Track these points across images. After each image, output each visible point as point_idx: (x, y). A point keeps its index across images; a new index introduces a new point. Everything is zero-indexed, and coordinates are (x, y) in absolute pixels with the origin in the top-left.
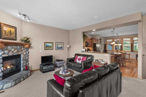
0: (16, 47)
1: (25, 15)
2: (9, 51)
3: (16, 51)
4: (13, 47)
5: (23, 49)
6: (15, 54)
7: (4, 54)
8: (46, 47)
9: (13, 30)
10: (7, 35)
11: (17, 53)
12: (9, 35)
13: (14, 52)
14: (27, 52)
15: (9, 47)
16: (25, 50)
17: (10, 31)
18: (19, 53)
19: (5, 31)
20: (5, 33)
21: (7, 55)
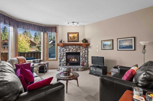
0: (75, 47)
1: (73, 22)
2: (70, 49)
3: (75, 49)
4: (73, 46)
5: (81, 48)
6: (74, 52)
7: (66, 50)
8: (103, 46)
9: (76, 35)
10: (72, 39)
11: (76, 51)
12: (73, 39)
13: (73, 50)
14: (86, 51)
15: (70, 47)
16: (84, 49)
17: (74, 36)
18: (78, 51)
19: (70, 37)
20: (71, 38)
21: (68, 52)
